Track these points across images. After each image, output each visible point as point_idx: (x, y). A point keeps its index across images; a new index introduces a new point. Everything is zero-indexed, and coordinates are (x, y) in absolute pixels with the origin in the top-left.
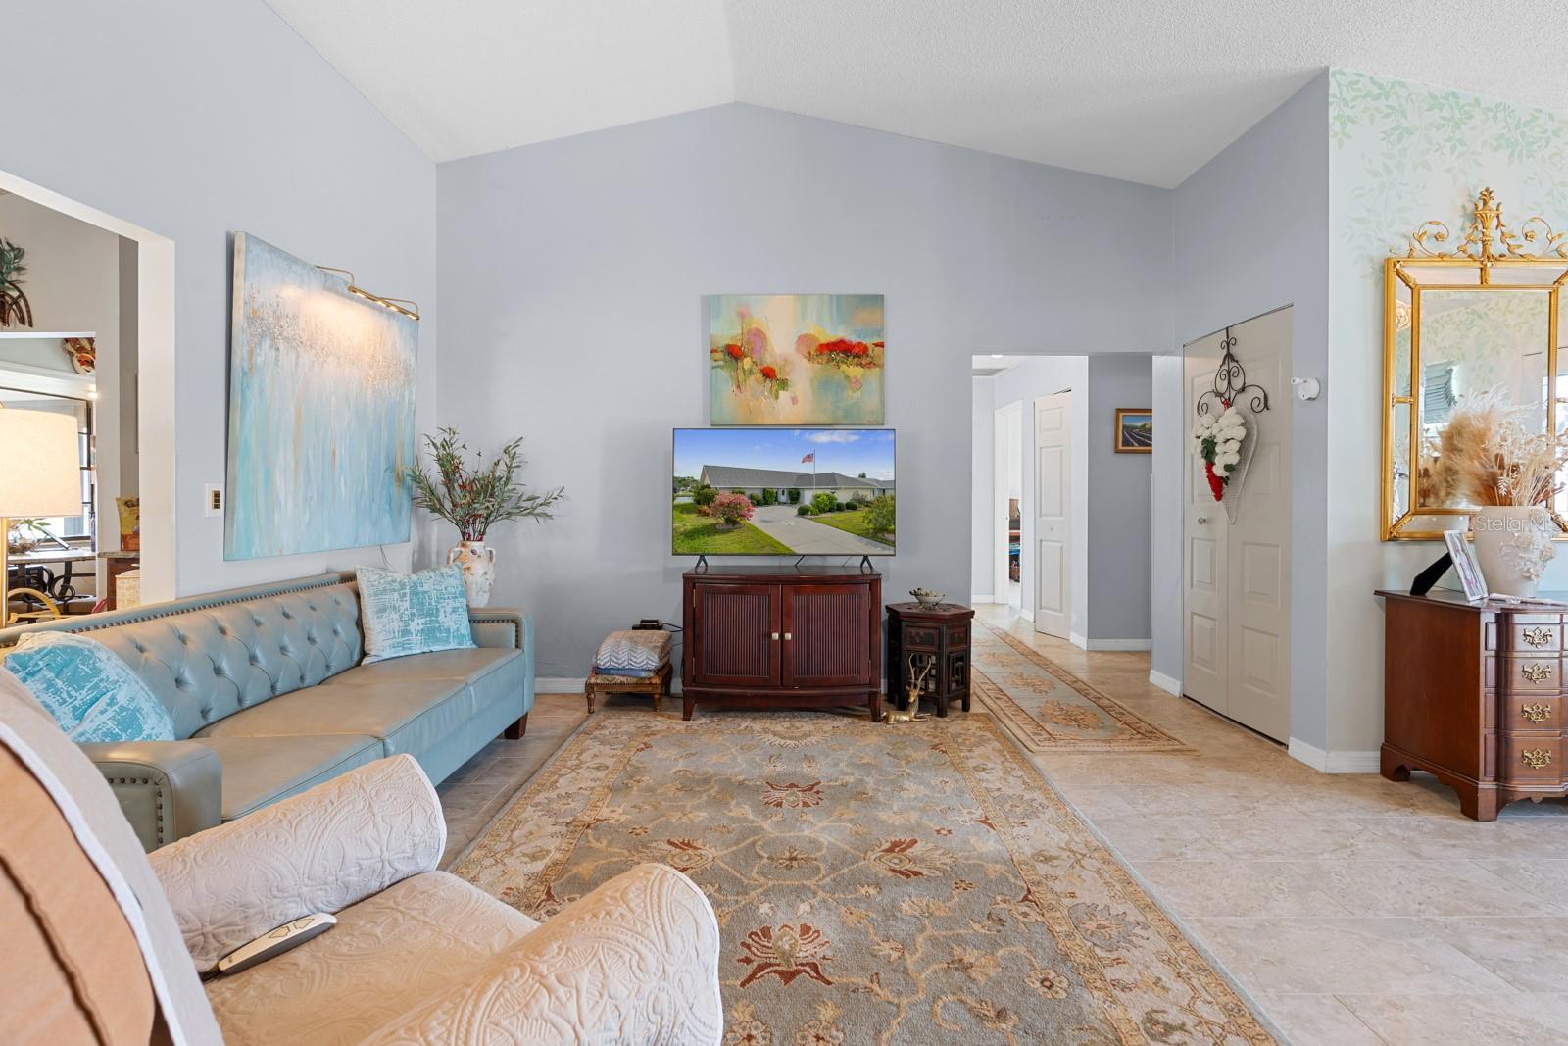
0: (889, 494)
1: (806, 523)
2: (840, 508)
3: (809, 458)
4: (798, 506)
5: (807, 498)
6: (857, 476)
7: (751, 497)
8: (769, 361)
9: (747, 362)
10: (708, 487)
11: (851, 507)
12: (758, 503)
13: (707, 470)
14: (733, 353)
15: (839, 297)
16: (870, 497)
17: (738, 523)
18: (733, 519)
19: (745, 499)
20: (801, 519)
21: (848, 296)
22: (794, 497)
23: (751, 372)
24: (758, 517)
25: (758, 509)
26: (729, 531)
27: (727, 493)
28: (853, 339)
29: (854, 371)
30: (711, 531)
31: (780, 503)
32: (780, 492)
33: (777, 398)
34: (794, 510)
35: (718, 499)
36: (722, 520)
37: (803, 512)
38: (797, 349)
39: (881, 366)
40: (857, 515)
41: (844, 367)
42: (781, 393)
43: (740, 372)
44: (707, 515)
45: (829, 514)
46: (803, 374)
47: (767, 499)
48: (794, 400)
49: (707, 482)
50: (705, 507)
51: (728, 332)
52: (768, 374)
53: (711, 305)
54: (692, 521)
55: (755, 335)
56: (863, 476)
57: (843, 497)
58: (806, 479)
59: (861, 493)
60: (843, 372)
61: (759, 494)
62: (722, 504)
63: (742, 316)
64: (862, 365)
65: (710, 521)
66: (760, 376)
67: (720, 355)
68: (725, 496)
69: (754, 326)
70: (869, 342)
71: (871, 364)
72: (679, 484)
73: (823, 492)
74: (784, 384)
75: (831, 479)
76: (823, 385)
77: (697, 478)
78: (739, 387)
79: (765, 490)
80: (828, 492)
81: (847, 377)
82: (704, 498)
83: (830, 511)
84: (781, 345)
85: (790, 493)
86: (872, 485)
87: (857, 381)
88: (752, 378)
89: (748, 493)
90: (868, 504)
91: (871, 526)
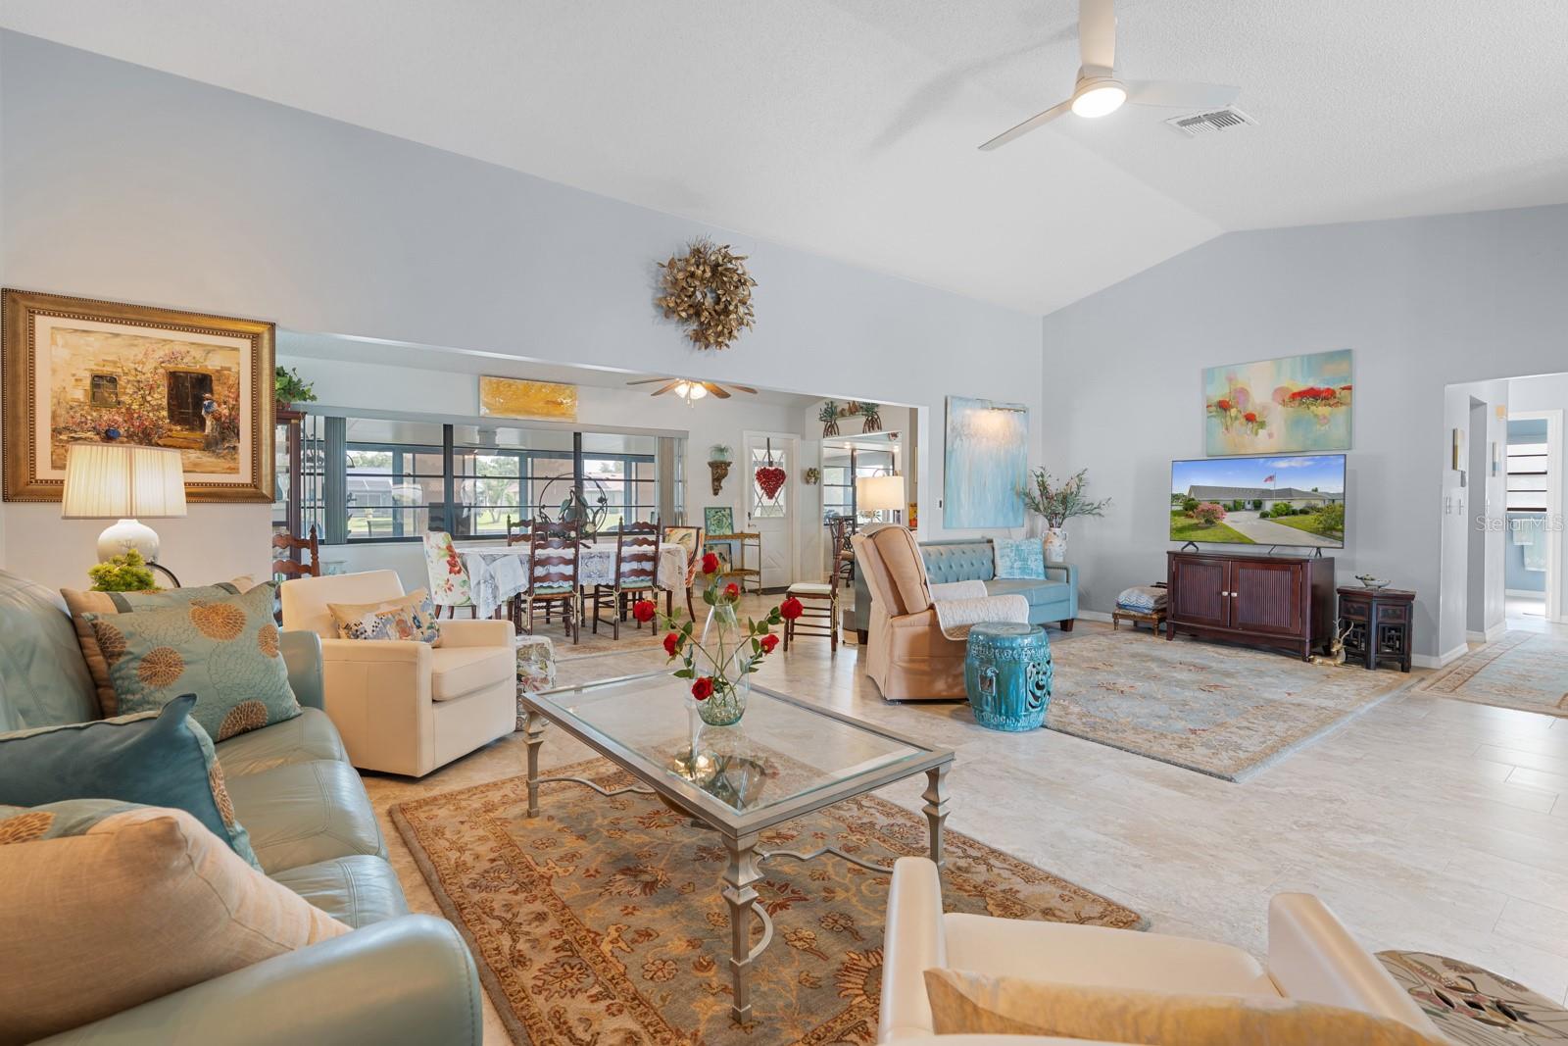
0: (1337, 503)
1: (1267, 523)
2: (1294, 513)
3: (1271, 478)
4: (1260, 512)
5: (1268, 506)
6: (1310, 490)
7: (1225, 506)
8: (1250, 409)
9: (1233, 412)
10: (1193, 500)
11: (1303, 512)
12: (1230, 510)
13: (1193, 488)
14: (1224, 406)
15: (1310, 357)
16: (1320, 505)
17: (1213, 522)
18: (1210, 520)
19: (1220, 507)
20: (1262, 521)
21: (1316, 355)
22: (1258, 505)
23: (1236, 418)
24: (1229, 520)
25: (1229, 514)
26: (1207, 528)
27: (1207, 503)
28: (1322, 386)
29: (1322, 410)
30: (1196, 527)
31: (1246, 510)
32: (1247, 503)
33: (1257, 434)
34: (1257, 514)
35: (1201, 507)
36: (1203, 521)
37: (1264, 516)
38: (1274, 399)
39: (1349, 404)
40: (1310, 518)
41: (1313, 408)
42: (1260, 431)
43: (1228, 418)
44: (1192, 517)
45: (1286, 517)
46: (1278, 418)
47: (1237, 507)
48: (1270, 436)
49: (1193, 496)
50: (1191, 513)
51: (1220, 392)
52: (1250, 418)
53: (1208, 375)
54: (1182, 521)
55: (1240, 392)
56: (1316, 490)
57: (1297, 505)
58: (1268, 493)
59: (1313, 502)
60: (1313, 412)
61: (1231, 504)
62: (1203, 510)
63: (1230, 380)
64: (1330, 405)
65: (1195, 521)
66: (1243, 420)
67: (1214, 408)
68: (1205, 505)
69: (1239, 386)
70: (1336, 387)
71: (1339, 403)
72: (1175, 497)
73: (1281, 502)
74: (1262, 425)
75: (1288, 493)
76: (1295, 424)
77: (1186, 493)
78: (1227, 429)
79: (1235, 501)
80: (1285, 502)
81: (1316, 416)
82: (1189, 506)
83: (1286, 515)
84: (1260, 396)
85: (1254, 502)
86: (1322, 497)
87: (1325, 418)
88: (1238, 422)
89: (1222, 503)
90: (1319, 510)
91: (1321, 526)
